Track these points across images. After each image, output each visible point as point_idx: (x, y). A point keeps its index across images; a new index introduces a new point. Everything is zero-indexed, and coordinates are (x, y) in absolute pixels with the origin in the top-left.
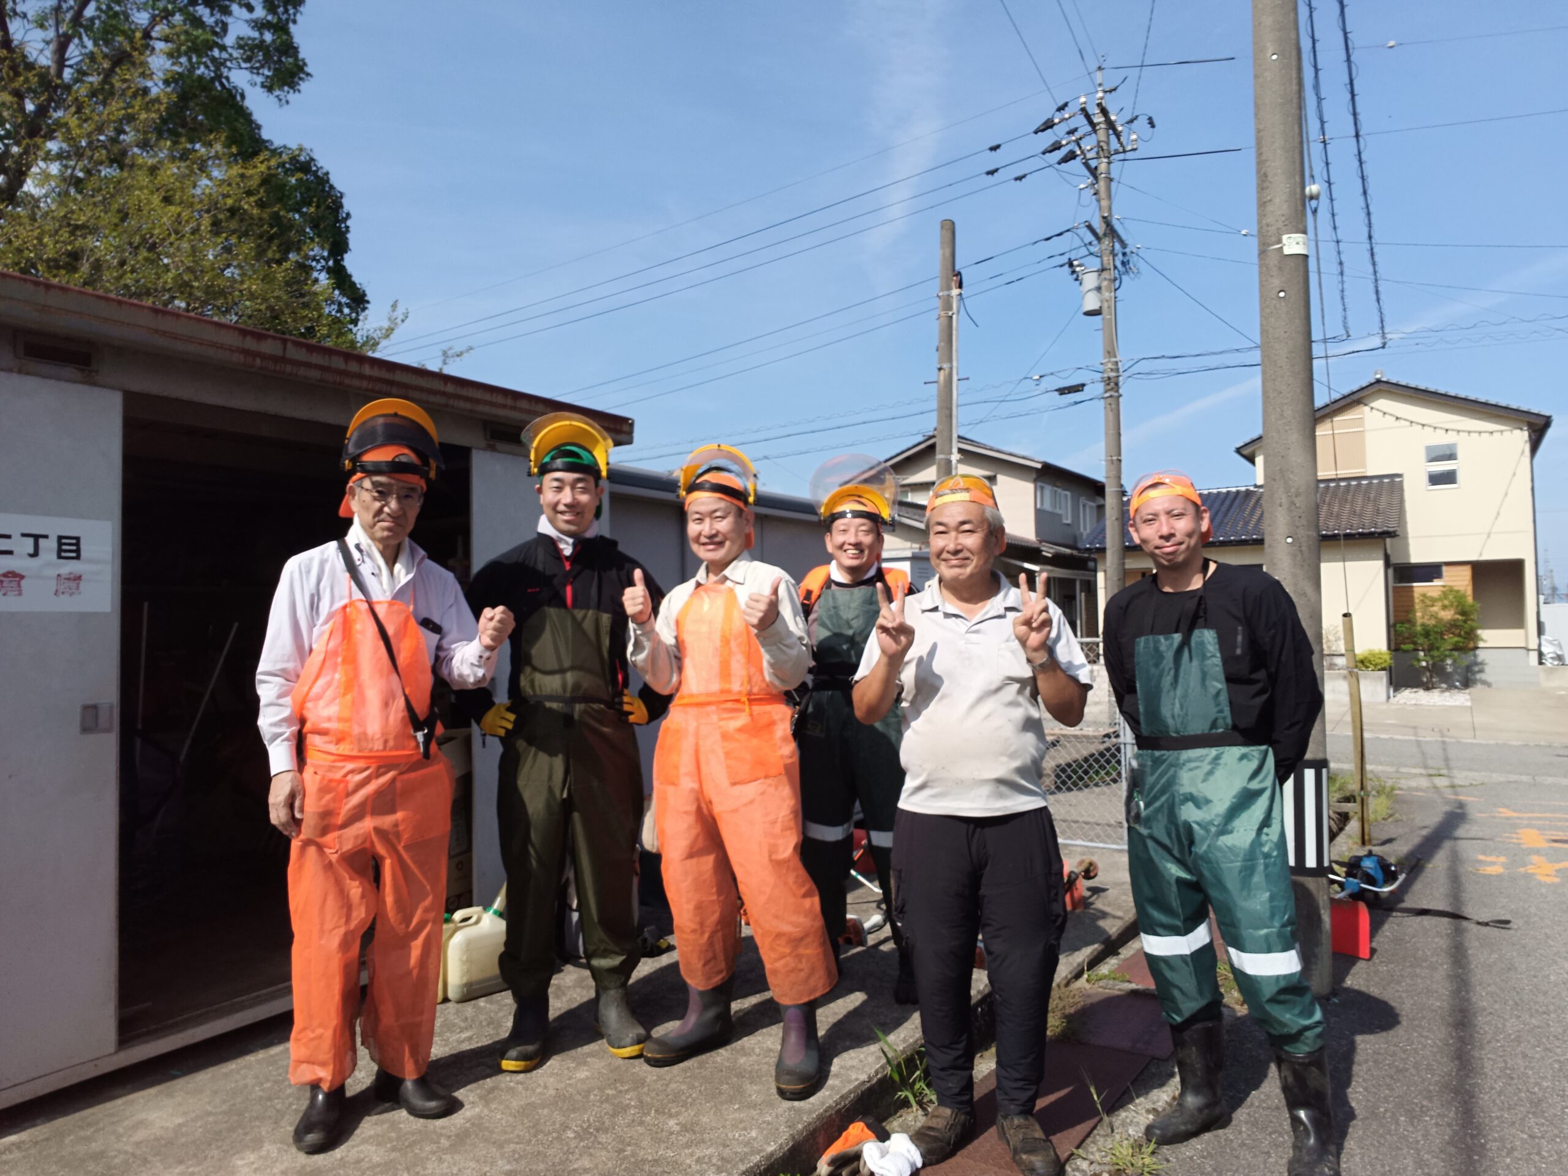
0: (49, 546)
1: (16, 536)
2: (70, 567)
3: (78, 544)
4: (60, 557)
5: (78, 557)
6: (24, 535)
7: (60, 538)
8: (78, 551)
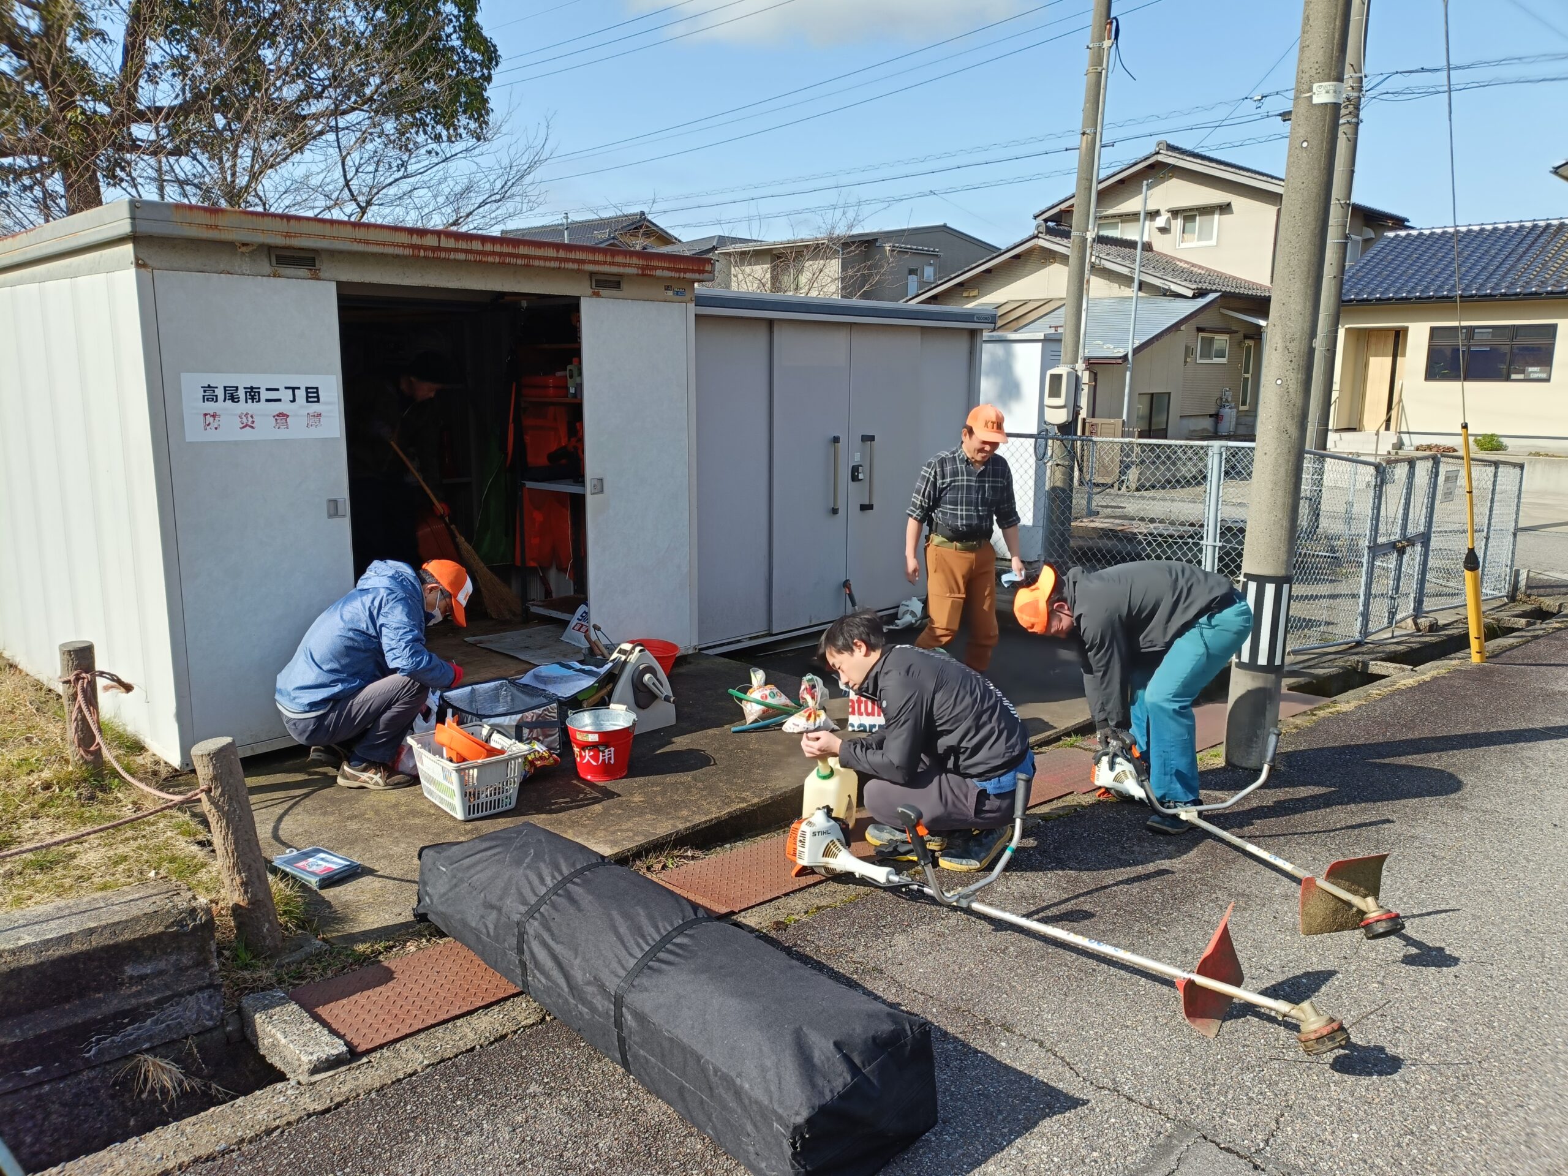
0: (301, 394)
1: (282, 389)
2: (314, 408)
3: (317, 392)
4: (308, 401)
5: (318, 401)
6: (286, 388)
7: (307, 388)
8: (318, 397)
